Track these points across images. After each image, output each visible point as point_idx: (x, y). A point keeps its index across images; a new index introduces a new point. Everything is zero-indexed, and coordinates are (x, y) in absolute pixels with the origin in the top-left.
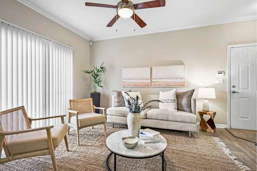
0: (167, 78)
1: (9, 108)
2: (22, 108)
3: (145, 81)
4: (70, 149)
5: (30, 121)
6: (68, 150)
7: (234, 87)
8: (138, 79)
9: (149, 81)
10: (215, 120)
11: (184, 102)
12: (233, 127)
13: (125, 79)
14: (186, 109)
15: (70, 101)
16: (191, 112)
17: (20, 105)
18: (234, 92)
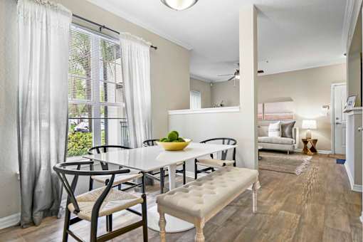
0: (278, 113)
7: (337, 119)
9: (262, 115)
10: (317, 146)
11: (287, 130)
12: (336, 153)
14: (288, 136)
16: (292, 137)
18: (337, 123)
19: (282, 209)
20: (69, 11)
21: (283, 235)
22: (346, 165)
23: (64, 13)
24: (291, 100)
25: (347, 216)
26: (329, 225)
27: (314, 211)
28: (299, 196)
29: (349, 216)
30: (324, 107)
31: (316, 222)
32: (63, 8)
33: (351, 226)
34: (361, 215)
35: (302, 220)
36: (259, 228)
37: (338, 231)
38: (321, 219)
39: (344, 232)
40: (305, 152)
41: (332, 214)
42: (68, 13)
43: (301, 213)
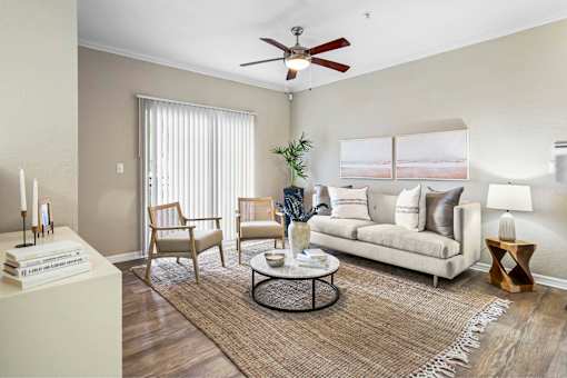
0: (426, 161)
1: (165, 203)
2: (177, 204)
3: (382, 166)
4: (226, 264)
5: (185, 220)
6: (223, 265)
8: (370, 163)
9: (390, 166)
11: (438, 213)
13: (346, 163)
14: (440, 229)
15: (240, 200)
16: (451, 235)
17: (176, 201)
40: (495, 280)
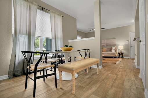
7: (132, 45)
18: (132, 47)
19: (110, 74)
20: (36, 4)
21: (110, 81)
22: (135, 61)
23: (35, 5)
24: (115, 39)
25: (134, 75)
26: (127, 78)
27: (122, 74)
28: (117, 70)
29: (135, 75)
30: (127, 40)
31: (122, 77)
32: (35, 3)
33: (135, 78)
34: (139, 75)
35: (117, 77)
36: (100, 79)
37: (130, 80)
38: (124, 77)
39: (132, 80)
41: (129, 75)
42: (36, 5)
43: (117, 75)
